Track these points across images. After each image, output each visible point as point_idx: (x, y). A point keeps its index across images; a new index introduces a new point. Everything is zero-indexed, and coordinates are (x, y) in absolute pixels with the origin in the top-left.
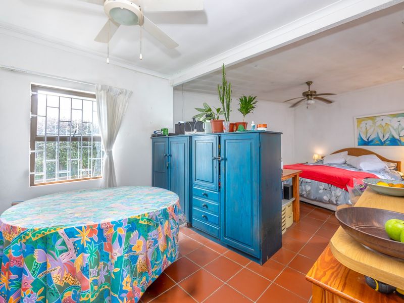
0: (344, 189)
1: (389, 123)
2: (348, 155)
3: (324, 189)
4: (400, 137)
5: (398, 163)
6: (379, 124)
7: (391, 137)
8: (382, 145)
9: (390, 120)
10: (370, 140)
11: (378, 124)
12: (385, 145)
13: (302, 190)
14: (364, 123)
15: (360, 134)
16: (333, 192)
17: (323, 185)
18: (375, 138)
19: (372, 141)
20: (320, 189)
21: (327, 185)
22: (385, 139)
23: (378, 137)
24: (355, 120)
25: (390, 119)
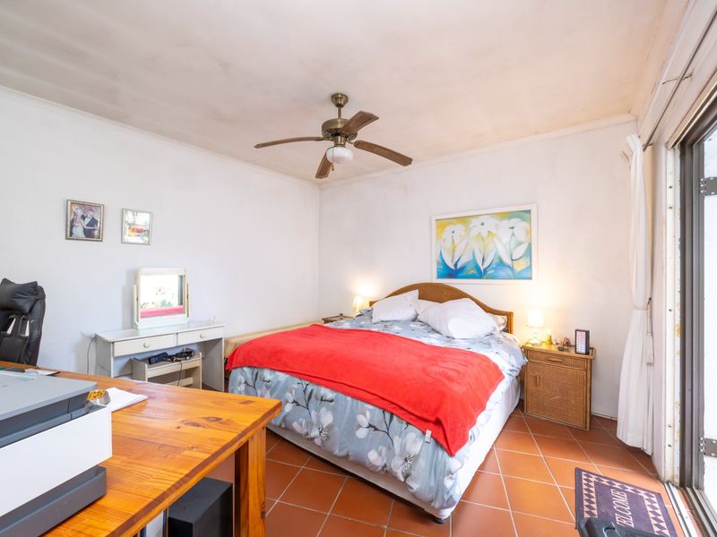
0: (429, 433)
1: (494, 231)
2: (420, 298)
3: (370, 426)
4: (513, 260)
5: (509, 315)
6: (477, 233)
7: (497, 261)
8: (481, 278)
9: (497, 225)
10: (459, 266)
11: (474, 233)
12: (487, 278)
13: (310, 424)
14: (449, 229)
15: (441, 254)
16: (397, 440)
17: (368, 413)
18: (469, 262)
19: (462, 269)
20: (360, 426)
21: (378, 412)
22: (486, 264)
23: (474, 259)
24: (434, 223)
25: (497, 222)
